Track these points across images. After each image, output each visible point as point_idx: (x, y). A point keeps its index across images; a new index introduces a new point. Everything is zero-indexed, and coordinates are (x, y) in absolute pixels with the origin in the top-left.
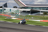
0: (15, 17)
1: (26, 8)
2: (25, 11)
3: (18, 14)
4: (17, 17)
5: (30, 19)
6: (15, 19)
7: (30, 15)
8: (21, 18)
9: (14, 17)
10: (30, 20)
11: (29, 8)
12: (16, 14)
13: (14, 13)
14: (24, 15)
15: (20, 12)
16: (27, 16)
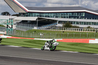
0: (5, 33)
1: (29, 14)
2: (27, 21)
3: (12, 27)
4: (10, 34)
5: (37, 36)
6: (6, 37)
7: (35, 28)
8: (18, 34)
9: (4, 35)
10: (35, 39)
11: (34, 14)
12: (7, 27)
13: (3, 26)
14: (25, 28)
15: (15, 23)
16: (29, 32)
